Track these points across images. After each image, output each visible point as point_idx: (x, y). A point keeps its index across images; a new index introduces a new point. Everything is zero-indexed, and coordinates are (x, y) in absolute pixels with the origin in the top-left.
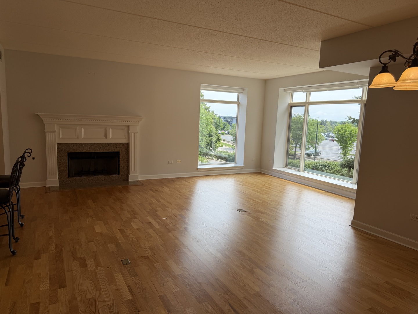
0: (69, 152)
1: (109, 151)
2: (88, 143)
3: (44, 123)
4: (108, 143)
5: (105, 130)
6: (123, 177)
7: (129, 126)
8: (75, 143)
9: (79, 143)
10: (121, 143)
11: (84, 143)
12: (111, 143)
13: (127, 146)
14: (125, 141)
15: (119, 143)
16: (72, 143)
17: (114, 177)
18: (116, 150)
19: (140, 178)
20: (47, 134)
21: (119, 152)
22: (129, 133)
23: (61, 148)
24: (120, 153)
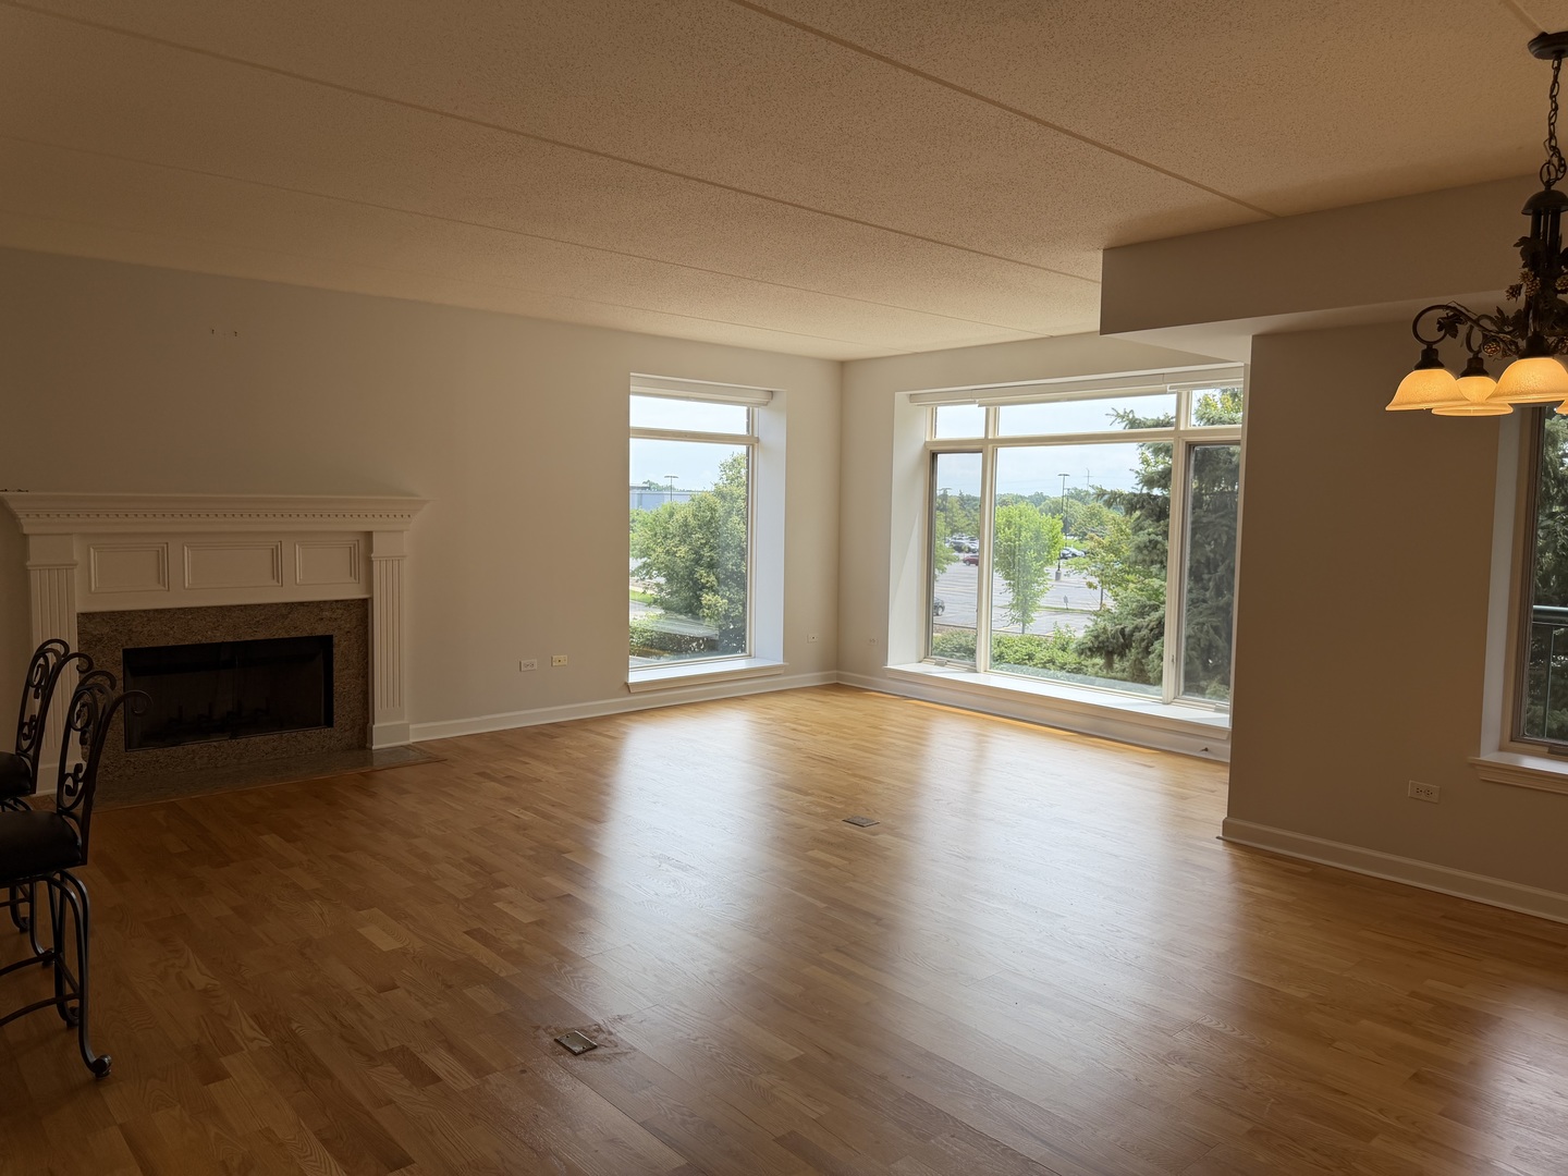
0: (130, 646)
1: (294, 634)
2: (209, 608)
3: (25, 532)
4: (287, 604)
5: (276, 555)
6: (347, 734)
7: (369, 535)
8: (157, 610)
9: (169, 610)
10: (337, 601)
11: (190, 609)
12: (302, 604)
13: (361, 611)
14: (354, 592)
15: (331, 602)
16: (140, 611)
17: (314, 737)
18: (320, 630)
19: (419, 732)
20: (35, 577)
21: (330, 638)
22: (369, 562)
23: (95, 633)
24: (335, 640)
